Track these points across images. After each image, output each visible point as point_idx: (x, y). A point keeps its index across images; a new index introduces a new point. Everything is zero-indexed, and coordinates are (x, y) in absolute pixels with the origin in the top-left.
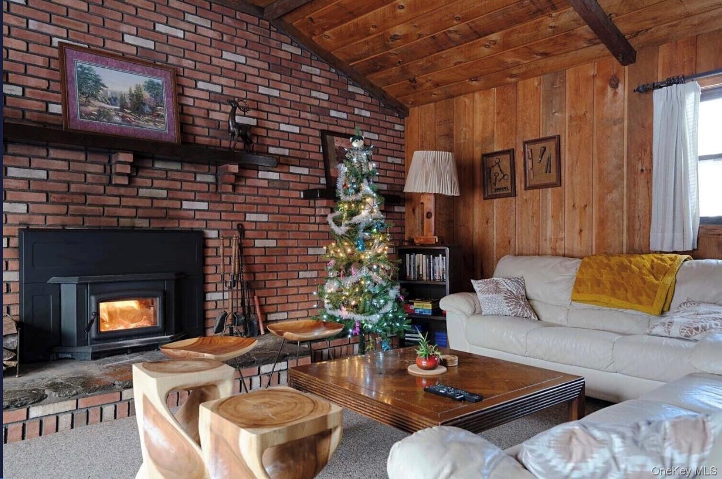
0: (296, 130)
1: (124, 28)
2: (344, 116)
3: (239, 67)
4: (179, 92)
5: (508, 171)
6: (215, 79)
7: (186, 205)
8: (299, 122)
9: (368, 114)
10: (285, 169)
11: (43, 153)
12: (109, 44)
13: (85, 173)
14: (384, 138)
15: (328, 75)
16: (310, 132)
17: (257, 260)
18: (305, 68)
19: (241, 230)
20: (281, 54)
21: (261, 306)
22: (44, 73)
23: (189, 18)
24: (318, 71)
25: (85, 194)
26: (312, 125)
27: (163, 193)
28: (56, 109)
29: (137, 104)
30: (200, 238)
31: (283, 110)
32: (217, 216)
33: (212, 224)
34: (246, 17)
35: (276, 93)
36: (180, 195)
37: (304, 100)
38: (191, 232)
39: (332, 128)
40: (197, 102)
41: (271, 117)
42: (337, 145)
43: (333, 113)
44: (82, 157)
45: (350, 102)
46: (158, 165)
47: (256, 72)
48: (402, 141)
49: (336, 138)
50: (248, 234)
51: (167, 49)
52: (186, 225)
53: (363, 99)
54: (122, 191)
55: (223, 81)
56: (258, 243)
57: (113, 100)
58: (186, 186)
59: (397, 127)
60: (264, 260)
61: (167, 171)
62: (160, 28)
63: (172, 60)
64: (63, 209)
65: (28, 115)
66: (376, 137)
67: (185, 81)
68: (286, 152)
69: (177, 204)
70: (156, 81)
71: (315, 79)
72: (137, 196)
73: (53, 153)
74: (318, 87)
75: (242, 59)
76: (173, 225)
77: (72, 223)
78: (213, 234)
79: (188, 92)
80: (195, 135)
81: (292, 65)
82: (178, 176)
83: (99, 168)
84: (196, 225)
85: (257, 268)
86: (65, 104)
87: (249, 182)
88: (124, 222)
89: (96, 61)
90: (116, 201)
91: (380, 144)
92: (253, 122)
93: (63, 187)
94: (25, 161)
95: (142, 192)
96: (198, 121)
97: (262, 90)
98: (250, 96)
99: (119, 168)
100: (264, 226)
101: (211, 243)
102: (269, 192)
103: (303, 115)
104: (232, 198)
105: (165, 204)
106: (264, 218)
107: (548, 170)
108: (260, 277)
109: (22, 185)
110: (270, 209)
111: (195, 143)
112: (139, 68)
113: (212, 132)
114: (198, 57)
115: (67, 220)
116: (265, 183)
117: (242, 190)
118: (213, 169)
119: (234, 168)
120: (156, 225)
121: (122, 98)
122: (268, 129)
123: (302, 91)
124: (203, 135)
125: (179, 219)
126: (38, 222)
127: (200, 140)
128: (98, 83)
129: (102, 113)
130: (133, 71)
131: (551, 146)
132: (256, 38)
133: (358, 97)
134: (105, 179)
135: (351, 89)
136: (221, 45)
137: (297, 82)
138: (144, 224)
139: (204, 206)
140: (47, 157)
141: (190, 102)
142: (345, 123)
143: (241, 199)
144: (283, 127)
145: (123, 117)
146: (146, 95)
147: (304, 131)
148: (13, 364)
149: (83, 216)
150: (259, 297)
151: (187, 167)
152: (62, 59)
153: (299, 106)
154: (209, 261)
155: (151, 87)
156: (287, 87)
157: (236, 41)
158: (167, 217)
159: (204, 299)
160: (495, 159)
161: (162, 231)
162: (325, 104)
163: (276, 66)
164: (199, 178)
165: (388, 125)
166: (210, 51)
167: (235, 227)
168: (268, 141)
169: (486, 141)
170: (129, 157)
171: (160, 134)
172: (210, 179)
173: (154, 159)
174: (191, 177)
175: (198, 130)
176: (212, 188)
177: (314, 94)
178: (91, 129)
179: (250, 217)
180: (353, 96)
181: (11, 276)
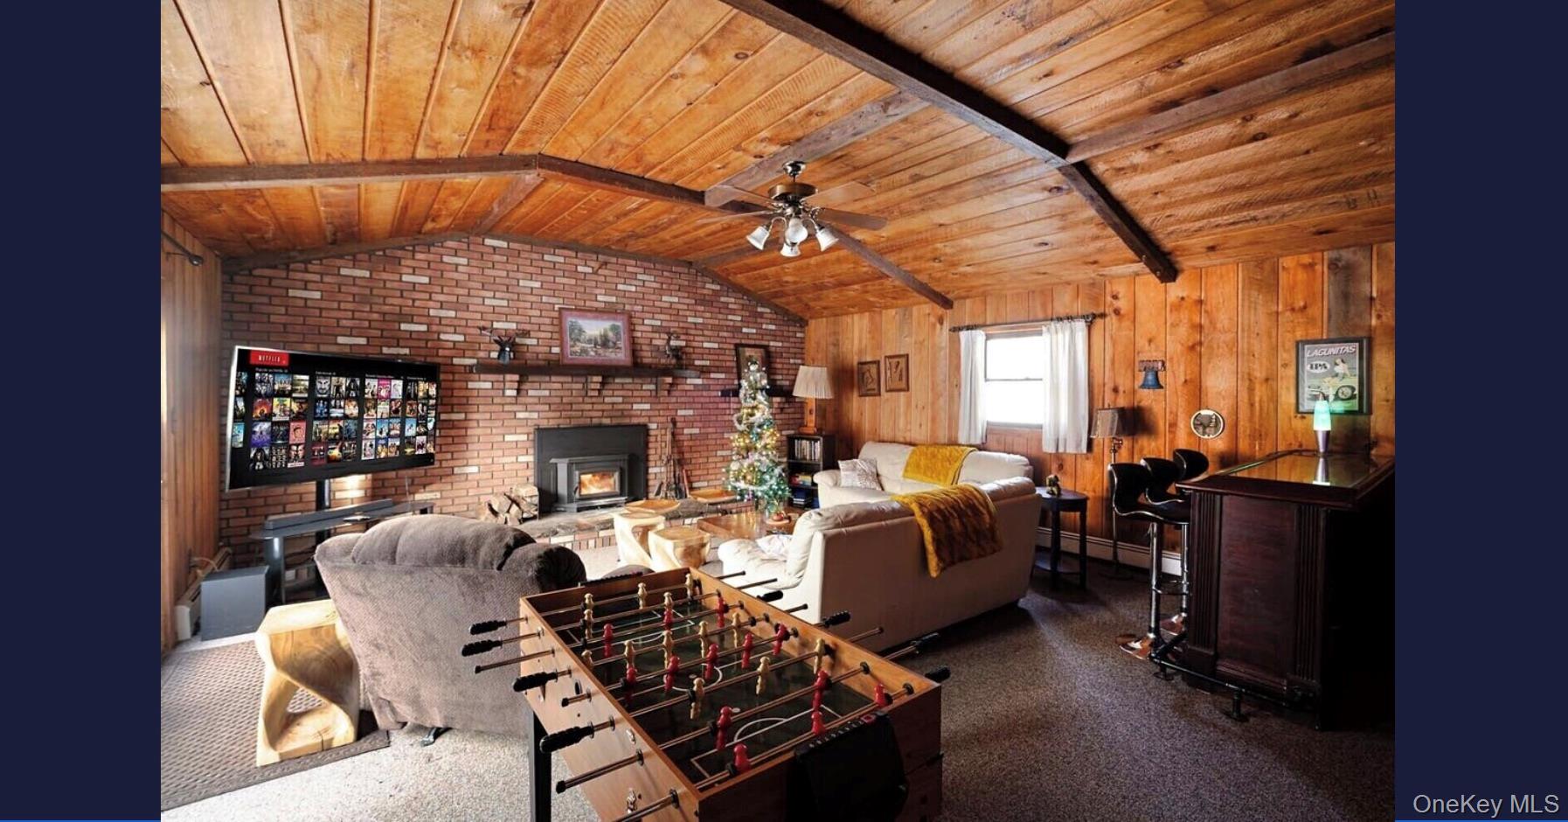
0: (716, 346)
1: (597, 291)
2: (754, 331)
3: (674, 306)
4: (631, 329)
5: (875, 376)
6: (656, 316)
7: (635, 407)
8: (719, 340)
9: (773, 327)
10: (707, 376)
11: (547, 379)
12: (588, 303)
13: (572, 390)
14: (786, 344)
15: (741, 301)
16: (725, 346)
17: (685, 444)
18: (723, 299)
19: (674, 422)
20: (705, 292)
21: (688, 477)
22: (550, 328)
23: (639, 277)
24: (733, 300)
25: (571, 404)
26: (728, 340)
27: (620, 400)
28: (556, 350)
29: (604, 342)
30: (644, 429)
31: (706, 332)
32: (657, 413)
33: (653, 419)
34: (679, 269)
35: (700, 320)
36: (632, 400)
37: (722, 323)
38: (638, 425)
39: (743, 342)
40: (644, 335)
41: (697, 338)
42: (747, 354)
43: (745, 330)
44: (569, 379)
45: (759, 320)
46: (617, 380)
47: (686, 307)
48: (802, 345)
49: (746, 349)
50: (679, 425)
51: (625, 301)
52: (635, 421)
53: (770, 316)
54: (594, 400)
55: (662, 317)
56: (686, 431)
57: (590, 341)
58: (636, 393)
59: (799, 335)
60: (691, 443)
61: (623, 384)
62: (620, 287)
63: (627, 307)
64: (559, 414)
65: (540, 356)
66: (780, 344)
67: (635, 321)
68: (708, 363)
69: (629, 407)
70: (619, 324)
71: (730, 306)
72: (604, 403)
73: (553, 379)
74: (733, 312)
75: (676, 300)
76: (627, 421)
77: (564, 423)
78: (653, 426)
79: (637, 328)
80: (642, 357)
81: (713, 298)
82: (630, 387)
83: (580, 386)
84: (642, 420)
85: (685, 449)
86: (562, 346)
87: (679, 387)
88: (595, 421)
89: (579, 317)
90: (589, 407)
91: (783, 350)
92: (683, 344)
93: (558, 400)
94: (537, 385)
95: (607, 400)
96: (644, 347)
97: (690, 320)
98: (681, 325)
99: (593, 386)
100: (692, 419)
101: (652, 433)
102: (695, 394)
103: (721, 334)
104: (667, 400)
105: (621, 407)
106: (691, 412)
107: (900, 379)
108: (687, 456)
109: (536, 400)
110: (694, 406)
111: (642, 363)
112: (605, 316)
113: (654, 354)
114: (646, 303)
115: (561, 421)
116: (692, 388)
117: (674, 393)
118: (654, 380)
119: (669, 380)
120: (615, 421)
121: (596, 339)
122: (694, 348)
123: (720, 316)
124: (647, 357)
125: (631, 416)
126: (544, 424)
127: (646, 361)
128: (581, 331)
129: (584, 351)
130: (603, 320)
131: (902, 361)
132: (686, 283)
133: (765, 315)
134: (583, 393)
135: (759, 310)
136: (660, 291)
137: (717, 310)
138: (607, 421)
139: (647, 406)
140: (550, 382)
141: (639, 334)
142: (755, 337)
143: (674, 400)
144: (706, 345)
145: (596, 352)
146: (611, 334)
147: (721, 346)
148: (536, 513)
149: (569, 418)
150: (686, 471)
151: (636, 381)
152: (560, 318)
153: (719, 328)
154: (651, 445)
155: (614, 328)
156: (708, 315)
157: (672, 287)
158: (623, 416)
159: (647, 473)
160: (866, 367)
161: (618, 426)
162: (739, 324)
163: (702, 301)
164: (644, 387)
165: (791, 334)
166: (653, 297)
167: (669, 419)
168: (694, 356)
169: (860, 352)
170: (599, 379)
171: (618, 360)
172: (652, 387)
173: (614, 377)
174: (639, 387)
175: (645, 354)
176: (654, 393)
177: (730, 317)
178: (576, 362)
179: (680, 413)
180: (761, 315)
181: (530, 458)
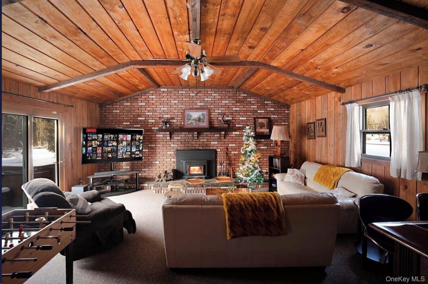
0: (245, 119)
1: (197, 102)
2: (263, 111)
3: (227, 104)
4: (210, 114)
5: (313, 130)
6: (220, 109)
7: (212, 143)
8: (246, 116)
9: (273, 109)
10: (242, 131)
11: (180, 133)
12: (194, 106)
13: (188, 137)
14: (280, 116)
15: (257, 100)
16: (250, 118)
17: (232, 157)
18: (248, 100)
19: (227, 149)
20: (240, 97)
21: (233, 170)
22: (181, 116)
23: (213, 95)
24: (253, 100)
25: (188, 142)
26: (251, 116)
27: (206, 140)
28: (182, 123)
29: (199, 120)
30: (216, 152)
31: (241, 114)
32: (220, 145)
33: (218, 148)
34: (229, 90)
35: (238, 109)
36: (210, 140)
37: (248, 109)
38: (213, 150)
39: (258, 116)
40: (215, 116)
41: (237, 116)
42: (260, 121)
43: (259, 111)
44: (188, 133)
45: (266, 107)
46: (205, 133)
47: (232, 104)
48: (288, 116)
49: (259, 119)
50: (229, 150)
51: (207, 104)
52: (212, 148)
53: (271, 105)
54: (196, 140)
55: (222, 109)
56: (232, 152)
57: (194, 120)
58: (212, 138)
59: (286, 112)
60: (234, 157)
61: (207, 135)
62: (206, 99)
63: (208, 106)
64: (184, 145)
65: (178, 126)
66: (277, 116)
67: (211, 111)
68: (242, 126)
69: (209, 143)
70: (204, 113)
71: (252, 102)
72: (200, 141)
73: (182, 133)
74: (253, 104)
75: (228, 102)
76: (208, 148)
77: (186, 148)
78: (219, 150)
79: (212, 114)
80: (214, 125)
81: (244, 100)
82: (209, 135)
83: (191, 135)
84: (214, 148)
85: (232, 159)
86: (184, 122)
87: (229, 135)
88: (197, 148)
89: (190, 111)
90: (195, 143)
91: (278, 119)
92: (231, 118)
93: (184, 140)
94: (177, 135)
95: (201, 140)
96: (215, 121)
97: (234, 109)
98: (230, 111)
99: (195, 136)
100: (234, 148)
101: (218, 153)
102: (236, 138)
103: (247, 114)
104: (225, 140)
105: (206, 143)
106: (234, 145)
107: (323, 131)
108: (233, 162)
109: (177, 140)
110: (236, 143)
112: (200, 110)
113: (219, 123)
114: (215, 104)
115: (185, 148)
116: (235, 135)
117: (227, 138)
118: (219, 133)
119: (223, 133)
120: (204, 148)
121: (196, 119)
122: (235, 120)
123: (247, 107)
124: (216, 124)
125: (210, 146)
126: (179, 148)
127: (215, 126)
128: (191, 116)
129: (191, 123)
130: (199, 112)
131: (323, 122)
132: (232, 95)
133: (269, 105)
134: (193, 138)
135: (266, 102)
136: (221, 99)
137: (245, 104)
138: (201, 148)
139: (217, 143)
140: (181, 134)
141: (213, 116)
142: (264, 114)
143: (227, 140)
144: (241, 118)
145: (196, 123)
146: (202, 117)
147: (248, 118)
148: (172, 178)
149: (188, 147)
150: (232, 168)
151: (212, 133)
152: (184, 112)
153: (248, 111)
154: (218, 157)
155: (203, 114)
156: (242, 107)
157: (226, 97)
158: (207, 146)
159: (216, 167)
160: (310, 125)
161: (206, 150)
162: (256, 109)
163: (239, 101)
164: (215, 136)
165: (282, 112)
166: (218, 102)
167: (225, 147)
168: (236, 123)
169: (309, 118)
170: (196, 133)
171: (204, 126)
172: (218, 135)
173: (203, 132)
174: (213, 135)
175: (215, 123)
176: (219, 138)
177: (252, 107)
178: (189, 127)
179: (230, 145)
180: (267, 105)
181: (175, 160)
